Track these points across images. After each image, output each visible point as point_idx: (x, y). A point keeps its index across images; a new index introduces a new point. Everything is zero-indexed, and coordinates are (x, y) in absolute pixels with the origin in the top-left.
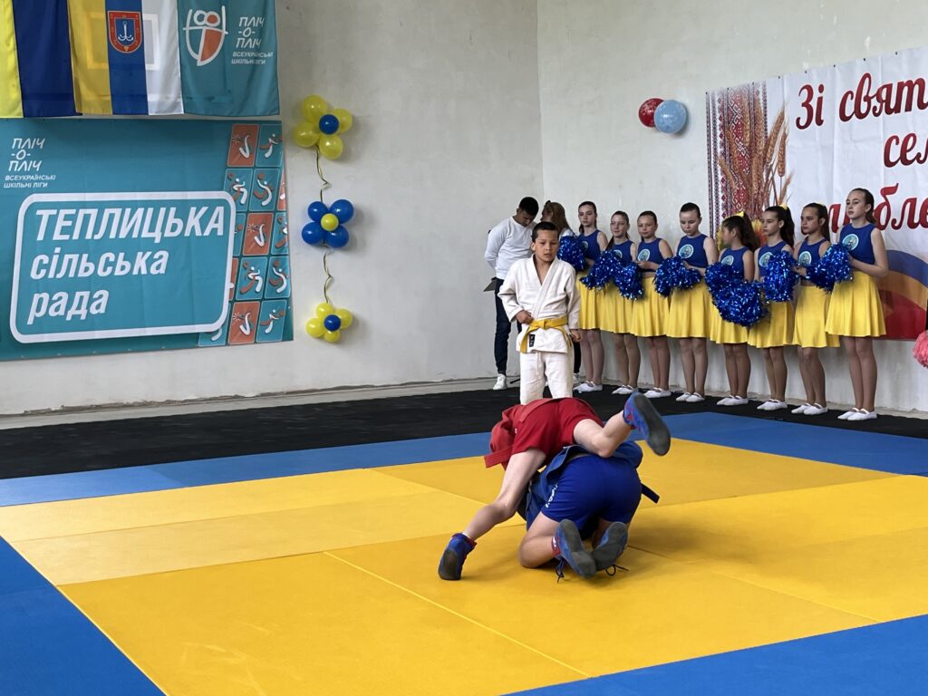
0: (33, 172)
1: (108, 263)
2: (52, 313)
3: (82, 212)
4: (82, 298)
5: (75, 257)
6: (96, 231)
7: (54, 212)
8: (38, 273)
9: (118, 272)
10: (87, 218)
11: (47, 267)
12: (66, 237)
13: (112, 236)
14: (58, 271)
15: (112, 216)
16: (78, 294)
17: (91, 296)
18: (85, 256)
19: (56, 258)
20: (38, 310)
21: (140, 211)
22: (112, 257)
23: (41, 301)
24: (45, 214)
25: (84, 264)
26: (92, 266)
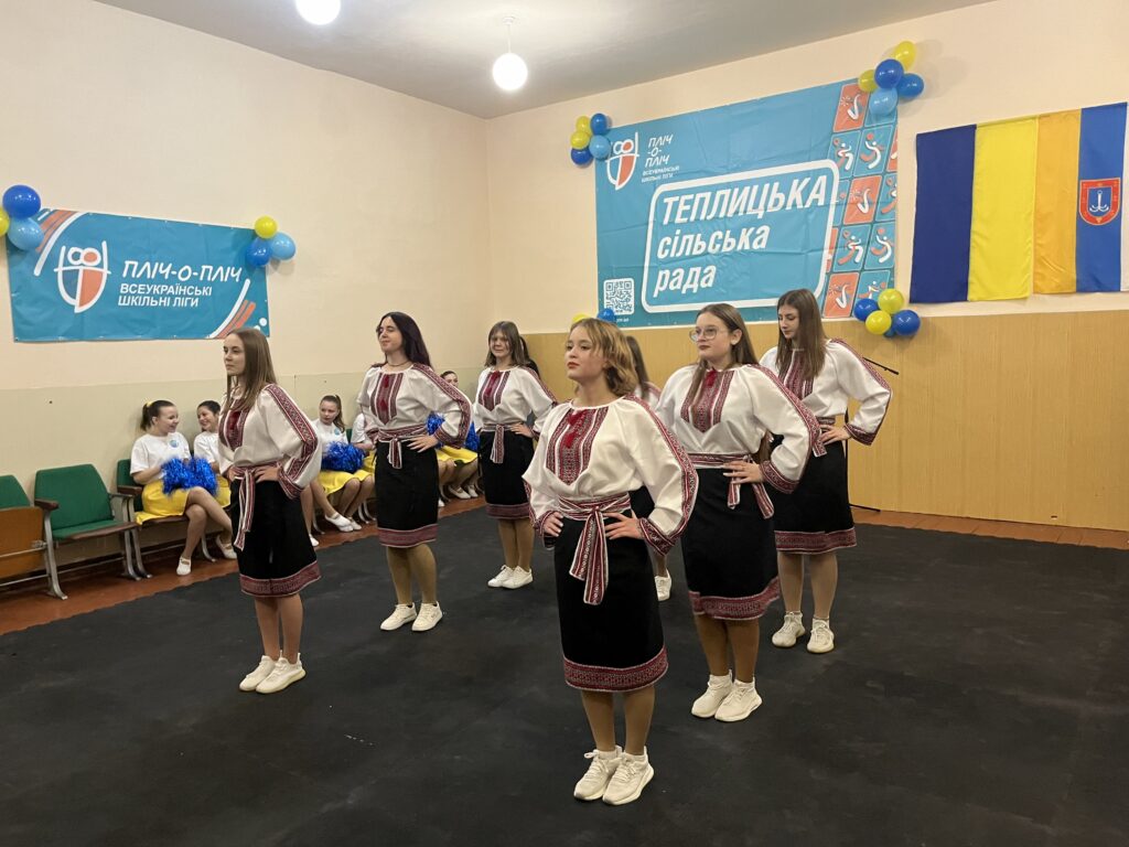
0: (663, 165)
1: (717, 241)
2: (672, 288)
3: (699, 196)
4: (695, 273)
5: (691, 237)
6: (709, 213)
7: (677, 198)
8: (663, 252)
9: (725, 249)
10: (702, 200)
11: (670, 247)
12: (685, 220)
13: (722, 215)
14: (677, 251)
15: (722, 197)
16: (692, 270)
17: (702, 270)
18: (699, 235)
19: (676, 238)
20: (662, 285)
21: (747, 189)
22: (720, 234)
23: (664, 276)
24: (670, 201)
25: (698, 243)
26: (703, 244)
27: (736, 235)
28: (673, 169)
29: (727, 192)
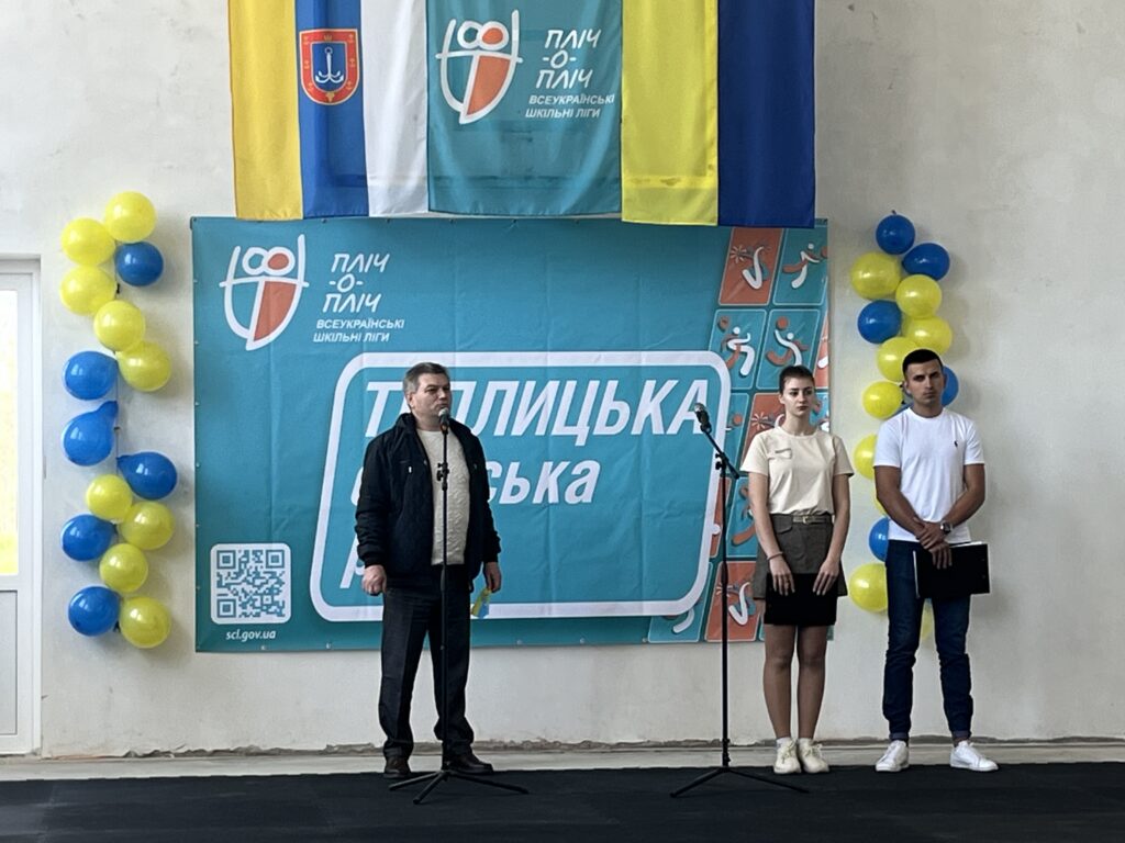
0: (364, 313)
9: (506, 499)
13: (500, 430)
15: (500, 395)
21: (552, 387)
24: (382, 389)
27: (531, 473)
28: (390, 325)
29: (511, 387)
